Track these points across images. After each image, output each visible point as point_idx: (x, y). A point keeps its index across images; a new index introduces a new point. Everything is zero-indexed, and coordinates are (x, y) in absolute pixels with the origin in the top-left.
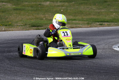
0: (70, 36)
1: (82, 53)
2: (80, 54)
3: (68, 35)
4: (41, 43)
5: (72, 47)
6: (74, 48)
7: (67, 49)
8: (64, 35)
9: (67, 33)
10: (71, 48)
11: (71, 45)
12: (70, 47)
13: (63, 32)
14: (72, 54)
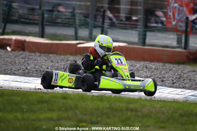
0: (125, 65)
1: (144, 87)
2: (142, 88)
3: (122, 63)
5: (130, 78)
6: (132, 80)
7: (124, 80)
8: (118, 63)
9: (121, 61)
10: (129, 80)
11: (129, 76)
12: (127, 78)
13: (116, 59)
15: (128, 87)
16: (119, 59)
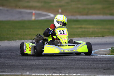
0: (66, 35)
1: (76, 50)
2: (74, 51)
4: (40, 41)
5: (67, 44)
7: (63, 46)
8: (61, 34)
10: (66, 46)
14: (67, 51)
15: (63, 51)
16: (62, 31)
